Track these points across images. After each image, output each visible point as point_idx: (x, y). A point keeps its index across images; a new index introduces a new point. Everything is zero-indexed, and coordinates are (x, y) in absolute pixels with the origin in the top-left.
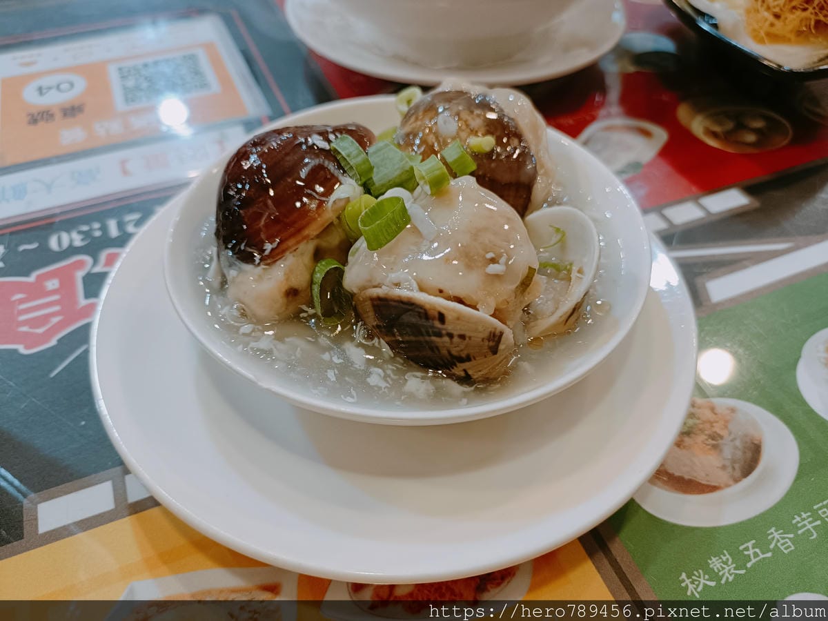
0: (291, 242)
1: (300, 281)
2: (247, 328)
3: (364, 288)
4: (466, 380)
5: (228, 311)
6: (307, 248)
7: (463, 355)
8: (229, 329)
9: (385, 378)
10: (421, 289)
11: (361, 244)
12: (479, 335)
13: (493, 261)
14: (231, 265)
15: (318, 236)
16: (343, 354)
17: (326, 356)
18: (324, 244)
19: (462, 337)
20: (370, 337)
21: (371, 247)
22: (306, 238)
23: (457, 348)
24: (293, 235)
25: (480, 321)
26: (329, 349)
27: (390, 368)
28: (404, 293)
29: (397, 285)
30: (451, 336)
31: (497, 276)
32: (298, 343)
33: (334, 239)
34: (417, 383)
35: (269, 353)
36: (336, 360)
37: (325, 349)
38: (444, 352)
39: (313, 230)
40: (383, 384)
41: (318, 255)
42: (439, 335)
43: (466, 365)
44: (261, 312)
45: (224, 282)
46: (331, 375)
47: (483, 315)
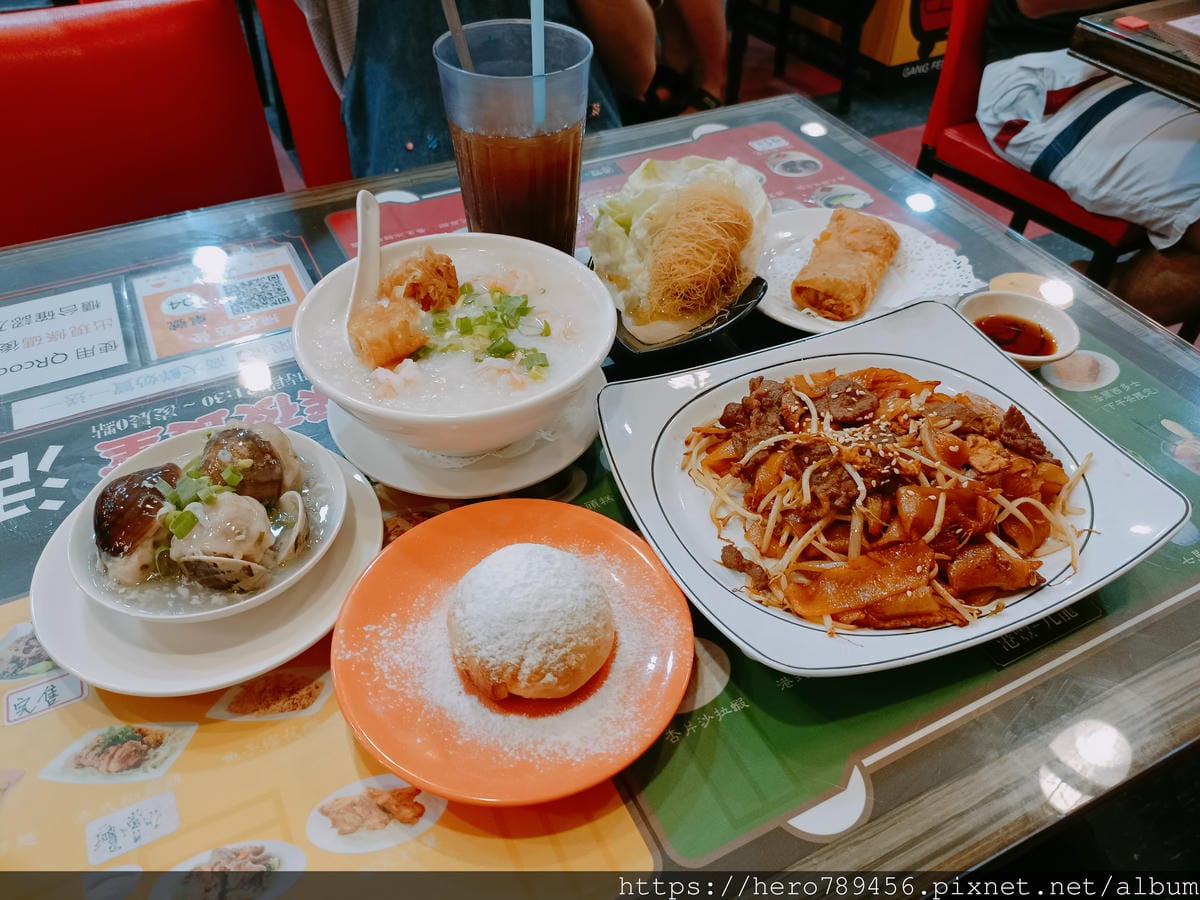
0: (139, 542)
1: (147, 560)
2: (122, 590)
3: (179, 558)
4: (242, 591)
5: (110, 584)
6: (149, 543)
7: (234, 579)
8: (113, 593)
9: (200, 599)
10: (205, 554)
11: (174, 537)
12: (237, 570)
13: (239, 534)
14: (108, 560)
15: (154, 535)
16: (176, 593)
17: (167, 596)
18: (158, 538)
19: (229, 572)
20: (189, 581)
21: (179, 538)
22: (148, 538)
23: (230, 577)
24: (139, 539)
25: (236, 563)
26: (169, 592)
27: (202, 595)
28: (196, 557)
29: (193, 554)
30: (223, 572)
31: (243, 541)
32: (152, 592)
33: (163, 535)
34: (217, 598)
35: (136, 600)
36: (172, 596)
37: (166, 593)
38: (224, 581)
39: (150, 533)
40: (199, 602)
41: (156, 545)
42: (217, 573)
43: (238, 584)
44: (129, 580)
45: (106, 569)
46: (170, 604)
47: (237, 560)
